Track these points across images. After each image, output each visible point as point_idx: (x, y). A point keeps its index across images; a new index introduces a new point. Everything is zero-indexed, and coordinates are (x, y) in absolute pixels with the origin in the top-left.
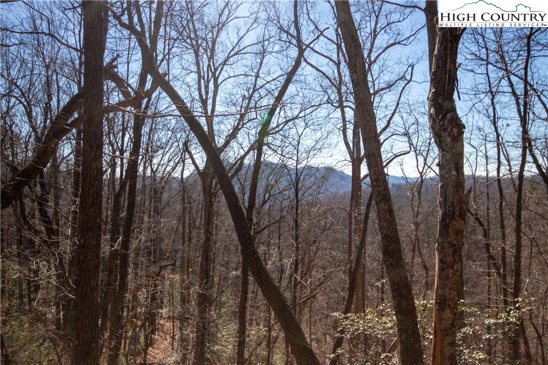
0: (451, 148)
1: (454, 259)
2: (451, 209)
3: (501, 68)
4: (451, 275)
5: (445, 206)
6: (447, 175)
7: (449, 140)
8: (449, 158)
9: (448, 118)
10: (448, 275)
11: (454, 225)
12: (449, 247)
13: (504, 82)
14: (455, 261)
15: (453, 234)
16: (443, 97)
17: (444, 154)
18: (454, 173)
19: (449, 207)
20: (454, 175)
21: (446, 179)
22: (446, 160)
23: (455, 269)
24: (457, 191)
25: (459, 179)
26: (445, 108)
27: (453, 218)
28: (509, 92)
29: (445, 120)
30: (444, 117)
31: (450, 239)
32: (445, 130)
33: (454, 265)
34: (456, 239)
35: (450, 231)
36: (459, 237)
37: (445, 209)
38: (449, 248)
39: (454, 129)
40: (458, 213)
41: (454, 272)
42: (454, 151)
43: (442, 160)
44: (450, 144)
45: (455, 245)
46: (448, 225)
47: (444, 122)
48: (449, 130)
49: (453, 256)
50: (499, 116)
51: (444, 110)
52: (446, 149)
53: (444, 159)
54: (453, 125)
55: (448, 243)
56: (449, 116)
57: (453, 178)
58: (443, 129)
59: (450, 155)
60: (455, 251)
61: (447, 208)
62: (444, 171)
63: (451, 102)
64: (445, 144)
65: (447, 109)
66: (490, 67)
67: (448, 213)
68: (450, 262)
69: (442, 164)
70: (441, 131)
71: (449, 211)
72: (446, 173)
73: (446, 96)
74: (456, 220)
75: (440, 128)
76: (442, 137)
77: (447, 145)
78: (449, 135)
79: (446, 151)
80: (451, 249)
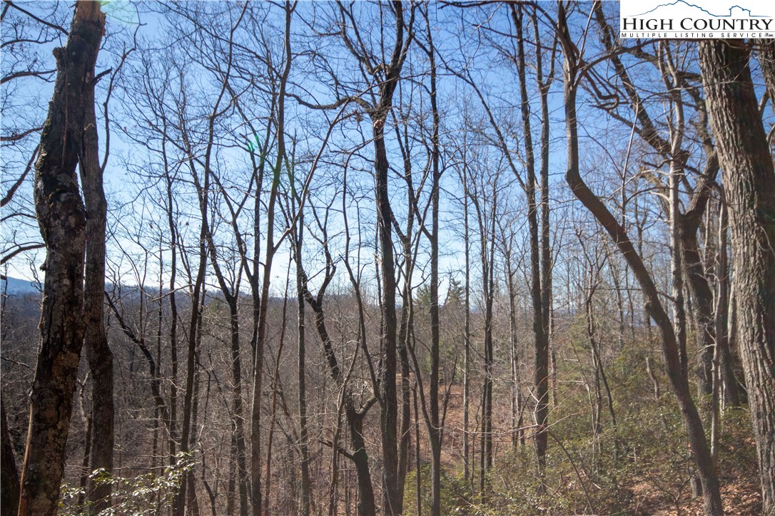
0: (65, 244)
1: (59, 413)
2: (58, 336)
3: (182, 149)
4: (51, 438)
5: (49, 331)
6: (55, 285)
7: (62, 232)
8: (59, 259)
9: (62, 199)
10: (47, 438)
11: (62, 360)
12: (50, 394)
13: (185, 168)
14: (59, 417)
15: (60, 375)
16: (58, 168)
17: (53, 253)
18: (66, 282)
19: (55, 334)
20: (66, 285)
21: (54, 291)
22: (55, 262)
23: (59, 427)
24: (70, 309)
25: (74, 292)
26: (60, 184)
27: (61, 350)
28: (192, 183)
29: (58, 203)
30: (56, 198)
31: (54, 382)
32: (57, 217)
33: (57, 423)
34: (63, 383)
35: (55, 371)
36: (69, 379)
37: (49, 336)
38: (52, 397)
39: (70, 218)
40: (69, 343)
41: (57, 433)
42: (69, 249)
43: (49, 262)
44: (63, 239)
45: (61, 391)
46: (51, 360)
47: (55, 204)
48: (62, 218)
49: (57, 409)
50: (180, 211)
51: (58, 187)
52: (57, 245)
53: (52, 261)
54: (70, 211)
55: (50, 389)
56: (63, 197)
57: (65, 290)
58: (54, 214)
59: (61, 255)
60: (61, 400)
61: (52, 336)
62: (52, 279)
63: (71, 177)
64: (55, 237)
65: (63, 186)
66: (169, 145)
67: (53, 342)
68: (51, 418)
69: (49, 267)
70: (50, 217)
71: (54, 339)
72: (55, 282)
73: (62, 167)
74: (65, 353)
75: (49, 213)
76: (51, 227)
77: (58, 240)
78: (63, 226)
79: (56, 248)
80: (55, 398)
